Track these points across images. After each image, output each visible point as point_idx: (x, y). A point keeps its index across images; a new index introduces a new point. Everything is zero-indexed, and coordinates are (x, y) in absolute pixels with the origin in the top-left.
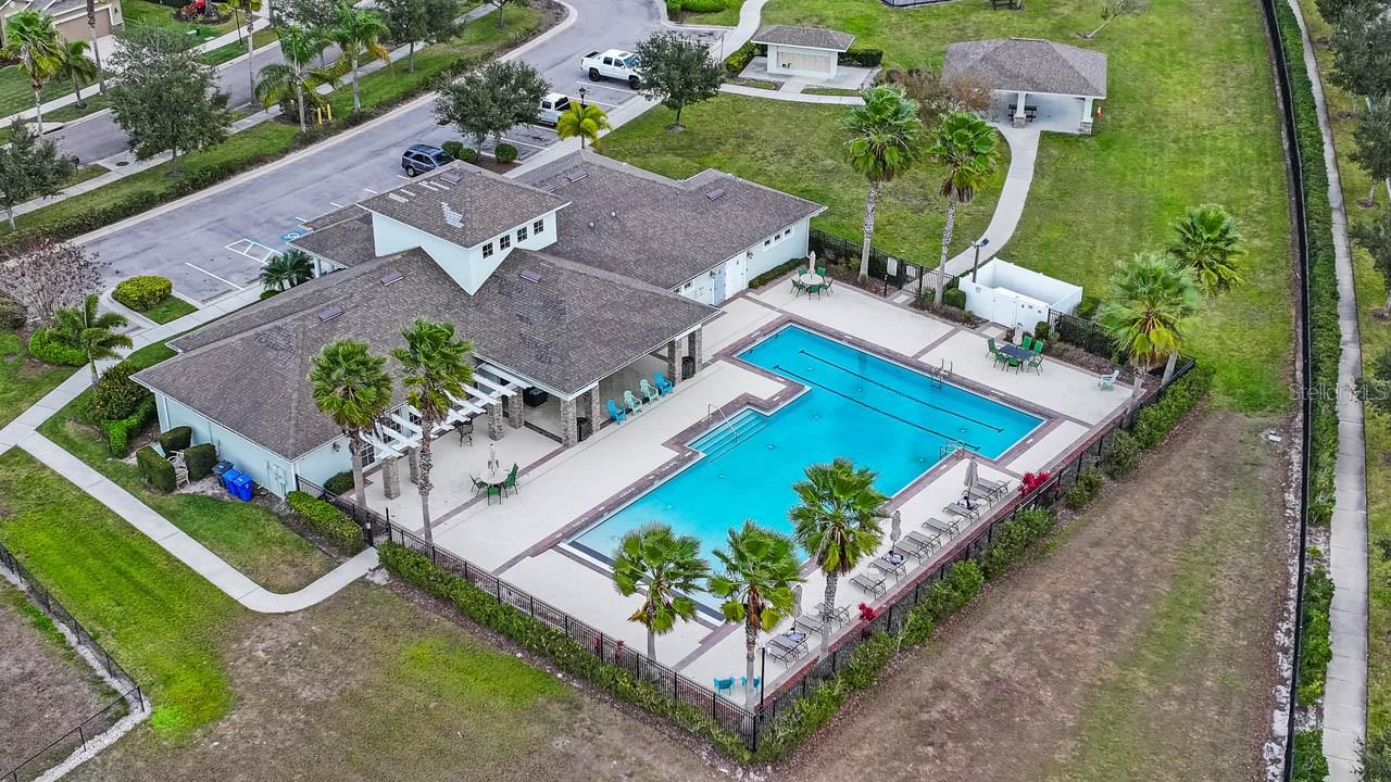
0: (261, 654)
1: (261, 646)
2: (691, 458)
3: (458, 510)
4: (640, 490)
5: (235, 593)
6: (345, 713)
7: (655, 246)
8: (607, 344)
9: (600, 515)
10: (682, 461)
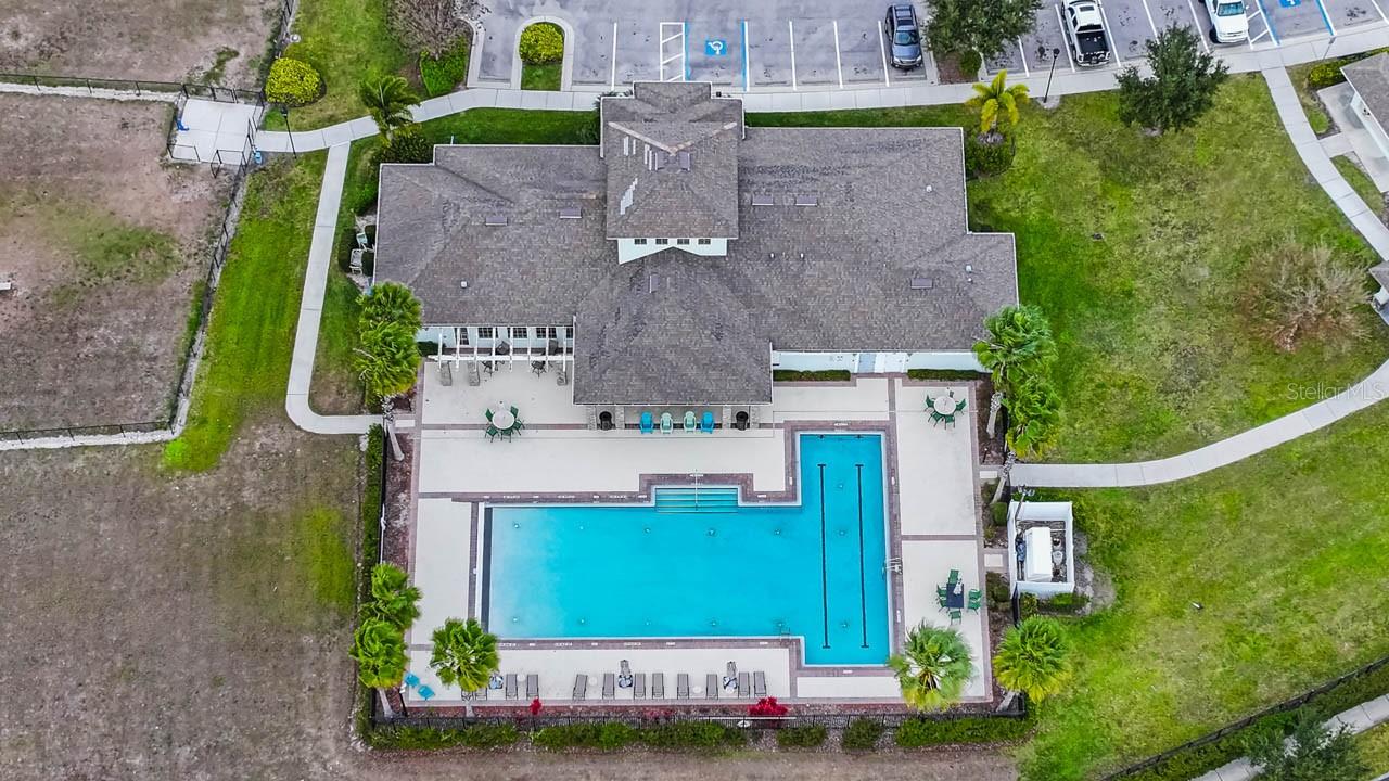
0: (258, 445)
1: (264, 440)
2: (640, 500)
3: (464, 427)
4: (577, 500)
5: (292, 387)
6: (248, 524)
7: (811, 303)
8: (645, 379)
9: (530, 500)
10: (632, 497)
